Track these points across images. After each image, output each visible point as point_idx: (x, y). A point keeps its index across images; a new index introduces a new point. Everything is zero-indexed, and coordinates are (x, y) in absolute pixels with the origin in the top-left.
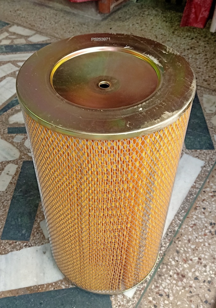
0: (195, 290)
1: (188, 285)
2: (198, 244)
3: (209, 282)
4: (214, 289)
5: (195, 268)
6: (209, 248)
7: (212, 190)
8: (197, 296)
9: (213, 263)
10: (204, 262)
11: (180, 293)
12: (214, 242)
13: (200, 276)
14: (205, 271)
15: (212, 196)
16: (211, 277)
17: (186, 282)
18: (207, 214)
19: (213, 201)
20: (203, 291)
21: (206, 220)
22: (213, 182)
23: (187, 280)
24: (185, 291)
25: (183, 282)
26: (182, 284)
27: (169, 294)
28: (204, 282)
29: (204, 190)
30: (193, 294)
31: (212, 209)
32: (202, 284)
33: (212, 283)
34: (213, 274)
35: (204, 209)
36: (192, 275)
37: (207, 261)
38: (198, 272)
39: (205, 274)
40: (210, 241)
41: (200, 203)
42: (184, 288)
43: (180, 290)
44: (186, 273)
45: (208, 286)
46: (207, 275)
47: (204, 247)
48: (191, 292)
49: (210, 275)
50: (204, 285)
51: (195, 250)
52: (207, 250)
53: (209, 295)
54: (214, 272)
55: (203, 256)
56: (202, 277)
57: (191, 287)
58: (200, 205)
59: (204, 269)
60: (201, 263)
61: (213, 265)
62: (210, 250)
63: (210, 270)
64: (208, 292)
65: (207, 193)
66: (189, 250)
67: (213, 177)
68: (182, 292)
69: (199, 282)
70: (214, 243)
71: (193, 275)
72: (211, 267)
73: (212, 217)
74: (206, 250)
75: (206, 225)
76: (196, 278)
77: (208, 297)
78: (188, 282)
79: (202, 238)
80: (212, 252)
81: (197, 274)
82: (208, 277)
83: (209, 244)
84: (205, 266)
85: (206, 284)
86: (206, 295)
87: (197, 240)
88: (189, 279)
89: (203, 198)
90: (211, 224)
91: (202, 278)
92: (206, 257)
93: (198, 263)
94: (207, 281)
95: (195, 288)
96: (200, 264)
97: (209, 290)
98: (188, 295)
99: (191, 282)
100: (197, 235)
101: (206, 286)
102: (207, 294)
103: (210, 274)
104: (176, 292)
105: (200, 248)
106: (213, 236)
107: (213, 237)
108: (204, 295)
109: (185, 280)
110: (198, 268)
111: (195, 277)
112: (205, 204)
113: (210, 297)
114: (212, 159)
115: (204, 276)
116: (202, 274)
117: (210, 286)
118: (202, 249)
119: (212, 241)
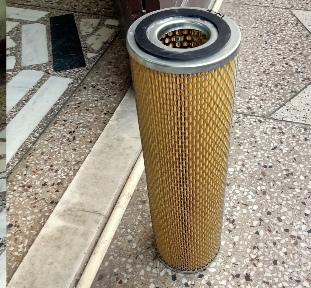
0: (41, 195)
1: (34, 193)
2: (52, 154)
3: (58, 184)
5: (44, 176)
6: (64, 154)
7: (77, 102)
8: (43, 200)
9: (66, 166)
10: (55, 168)
11: (23, 203)
13: (49, 181)
14: (56, 176)
15: (76, 108)
16: (62, 179)
18: (67, 125)
19: (76, 112)
20: (50, 193)
21: (65, 130)
22: (78, 95)
23: (33, 189)
24: (29, 199)
25: (28, 192)
26: (27, 194)
27: (9, 208)
28: (53, 185)
29: (68, 104)
30: (38, 200)
31: (74, 119)
32: (50, 188)
33: (62, 184)
34: (64, 176)
35: (65, 121)
36: (40, 183)
37: (60, 166)
38: (48, 178)
39: (55, 178)
40: (66, 148)
41: (61, 117)
42: (29, 197)
43: (24, 200)
44: (33, 183)
45: (57, 188)
46: (57, 178)
47: (59, 154)
48: (36, 199)
49: (60, 178)
51: (48, 159)
52: (62, 156)
54: (65, 174)
55: (56, 162)
56: (51, 181)
57: (37, 194)
58: (60, 119)
59: (55, 174)
60: (52, 170)
61: (65, 168)
62: (65, 156)
63: (61, 173)
64: (56, 193)
65: (70, 106)
66: (41, 161)
67: (80, 90)
68: (25, 202)
69: (47, 187)
70: (70, 149)
71: (42, 183)
72: (63, 170)
73: (72, 126)
74: (60, 157)
75: (65, 134)
76: (44, 184)
77: (55, 197)
79: (58, 147)
80: (67, 157)
81: (46, 180)
82: (59, 180)
83: (65, 151)
84: (57, 171)
85: (54, 187)
87: (52, 151)
88: (36, 187)
89: (65, 112)
90: (70, 132)
92: (59, 162)
93: (49, 171)
97: (57, 191)
98: (32, 202)
99: (38, 189)
100: (52, 146)
102: (54, 195)
103: (61, 176)
104: (18, 203)
105: (54, 157)
106: (71, 142)
108: (51, 197)
109: (31, 190)
110: (48, 175)
112: (67, 116)
113: (57, 196)
114: (81, 75)
115: (54, 180)
116: (52, 179)
117: (59, 187)
118: (56, 157)
119: (69, 147)
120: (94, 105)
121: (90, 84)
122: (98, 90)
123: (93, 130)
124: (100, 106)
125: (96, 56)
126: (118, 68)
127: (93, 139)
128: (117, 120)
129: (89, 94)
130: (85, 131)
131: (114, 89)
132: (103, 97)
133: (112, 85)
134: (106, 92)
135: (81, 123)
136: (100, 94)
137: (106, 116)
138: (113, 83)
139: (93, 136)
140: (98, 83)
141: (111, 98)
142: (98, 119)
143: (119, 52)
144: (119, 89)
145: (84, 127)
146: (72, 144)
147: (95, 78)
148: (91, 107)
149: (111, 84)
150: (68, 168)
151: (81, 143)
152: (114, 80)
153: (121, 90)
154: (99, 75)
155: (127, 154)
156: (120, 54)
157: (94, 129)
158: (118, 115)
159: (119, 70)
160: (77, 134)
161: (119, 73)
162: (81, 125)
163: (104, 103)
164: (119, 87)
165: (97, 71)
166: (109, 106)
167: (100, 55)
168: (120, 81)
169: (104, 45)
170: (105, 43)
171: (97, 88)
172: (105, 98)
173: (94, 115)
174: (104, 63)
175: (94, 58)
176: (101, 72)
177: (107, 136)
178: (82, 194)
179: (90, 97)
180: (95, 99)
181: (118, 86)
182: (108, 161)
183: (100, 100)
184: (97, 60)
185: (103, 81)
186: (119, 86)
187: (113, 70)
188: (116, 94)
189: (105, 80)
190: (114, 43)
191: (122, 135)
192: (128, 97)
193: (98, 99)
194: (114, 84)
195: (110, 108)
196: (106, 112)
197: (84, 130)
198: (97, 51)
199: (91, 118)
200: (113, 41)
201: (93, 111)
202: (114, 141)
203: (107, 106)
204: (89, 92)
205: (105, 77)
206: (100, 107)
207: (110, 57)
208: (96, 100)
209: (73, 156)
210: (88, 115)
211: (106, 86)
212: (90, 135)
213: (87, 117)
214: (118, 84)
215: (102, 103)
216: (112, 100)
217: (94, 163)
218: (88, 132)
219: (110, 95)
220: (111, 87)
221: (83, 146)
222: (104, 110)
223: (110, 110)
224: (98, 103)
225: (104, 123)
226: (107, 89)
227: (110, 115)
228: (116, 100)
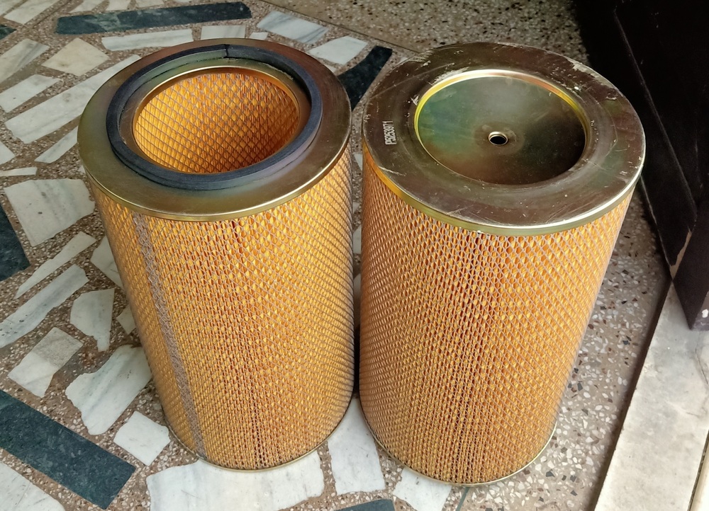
0: (549, 495)
1: (537, 487)
3: (573, 478)
4: (583, 490)
5: (546, 456)
6: (569, 416)
8: (553, 506)
9: (578, 442)
10: (561, 443)
11: (523, 502)
12: (578, 405)
13: (556, 469)
14: (565, 460)
16: (576, 470)
17: (532, 482)
20: (563, 495)
23: (533, 479)
24: (531, 498)
25: (526, 483)
26: (526, 486)
27: (503, 507)
28: (564, 478)
30: (546, 502)
32: (560, 483)
33: (578, 479)
34: (578, 463)
36: (542, 468)
37: (567, 440)
38: (553, 462)
39: (564, 464)
40: (570, 403)
42: (530, 493)
43: (523, 498)
45: (572, 486)
46: (569, 466)
47: (561, 415)
48: (541, 499)
49: (573, 466)
50: (565, 485)
52: (566, 419)
53: (573, 501)
54: (580, 460)
55: (559, 431)
56: (559, 470)
57: (541, 490)
59: (562, 455)
60: (557, 446)
61: (578, 447)
62: (572, 420)
63: (573, 457)
64: (572, 496)
68: (526, 501)
69: (555, 481)
70: (577, 407)
71: (544, 469)
72: (574, 450)
74: (564, 420)
76: (550, 474)
77: (573, 505)
78: (535, 481)
80: (575, 423)
81: (551, 465)
82: (571, 469)
83: (569, 409)
84: (564, 450)
85: (567, 483)
86: (569, 502)
88: (537, 476)
91: (560, 472)
92: (565, 433)
94: (568, 477)
95: (549, 492)
96: (554, 446)
97: (574, 493)
98: (537, 505)
99: (542, 481)
101: (567, 486)
102: (570, 499)
103: (574, 463)
104: (515, 501)
106: (576, 393)
107: (575, 395)
108: (565, 503)
109: (529, 479)
110: (552, 454)
111: (548, 471)
113: (575, 504)
115: (563, 469)
116: (560, 465)
117: (575, 486)
119: (574, 402)
120: (601, 319)
123: (609, 375)
124: (612, 321)
127: (612, 394)
128: (656, 367)
130: (595, 372)
131: (631, 289)
132: (613, 303)
133: (626, 277)
134: (617, 293)
135: (585, 354)
137: (626, 349)
138: (625, 272)
139: (612, 388)
141: (627, 306)
142: (614, 352)
144: (638, 289)
145: (592, 365)
146: (579, 398)
149: (623, 275)
150: (583, 448)
151: (594, 398)
152: (626, 266)
153: (644, 293)
155: (688, 450)
157: (610, 373)
159: (632, 244)
160: (582, 376)
161: (632, 251)
162: (586, 359)
163: (618, 316)
164: (638, 286)
166: (627, 325)
168: (638, 270)
172: (617, 305)
173: (604, 342)
177: (645, 400)
181: (636, 283)
182: (657, 457)
183: (610, 308)
186: (639, 282)
188: (635, 300)
191: (671, 404)
193: (606, 306)
194: (629, 277)
195: (631, 331)
197: (594, 370)
199: (601, 347)
201: (602, 331)
202: (660, 415)
203: (624, 325)
206: (612, 325)
208: (603, 308)
209: (586, 424)
210: (595, 339)
211: (615, 278)
212: (607, 384)
213: (593, 343)
214: (635, 278)
215: (615, 316)
216: (631, 313)
217: (633, 457)
218: (601, 376)
219: (625, 300)
220: (624, 281)
221: (599, 408)
222: (621, 333)
223: (631, 337)
224: (607, 314)
225: (626, 363)
226: (617, 284)
227: (634, 347)
228: (638, 314)
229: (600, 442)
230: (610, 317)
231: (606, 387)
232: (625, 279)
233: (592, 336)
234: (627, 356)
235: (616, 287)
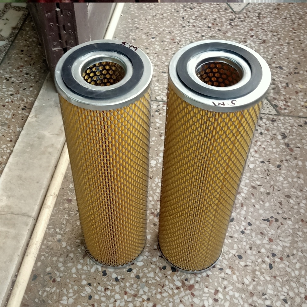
120: (10, 101)
121: (3, 77)
122: (12, 83)
123: (12, 128)
124: (17, 100)
125: (7, 44)
126: (30, 56)
127: (12, 137)
128: (36, 116)
129: (4, 89)
130: (3, 129)
131: (29, 81)
132: (18, 91)
133: (27, 76)
134: (21, 85)
136: (15, 87)
137: (23, 112)
138: (27, 74)
139: (12, 134)
140: (12, 75)
141: (27, 91)
142: (16, 115)
143: (29, 38)
144: (34, 81)
145: (2, 125)
147: (8, 70)
148: (7, 102)
149: (25, 76)
151: (2, 142)
152: (28, 71)
153: (36, 82)
154: (12, 65)
155: (50, 153)
156: (31, 40)
157: (13, 127)
158: (36, 111)
159: (32, 59)
161: (32, 63)
163: (20, 97)
164: (33, 79)
165: (9, 62)
166: (25, 100)
167: (11, 43)
168: (34, 71)
169: (13, 31)
170: (14, 28)
171: (11, 81)
172: (20, 91)
173: (11, 112)
174: (15, 51)
175: (5, 47)
176: (13, 62)
177: (27, 134)
178: (9, 197)
179: (5, 91)
180: (10, 93)
181: (32, 78)
182: (31, 161)
183: (16, 94)
184: (8, 48)
185: (16, 72)
186: (34, 77)
187: (26, 59)
188: (31, 87)
189: (18, 71)
190: (23, 28)
191: (42, 132)
192: (44, 91)
193: (14, 93)
194: (29, 76)
195: (27, 103)
196: (23, 107)
197: (3, 128)
198: (7, 38)
199: (8, 114)
200: (22, 25)
201: (10, 107)
202: (35, 139)
203: (23, 100)
204: (4, 85)
205: (18, 68)
206: (16, 102)
207: (21, 44)
208: (12, 95)
210: (6, 112)
211: (21, 78)
212: (10, 133)
213: (4, 114)
214: (32, 75)
215: (19, 98)
216: (28, 93)
217: (17, 164)
218: (7, 130)
219: (25, 88)
220: (26, 79)
221: (4, 146)
222: (22, 105)
223: (27, 105)
224: (14, 97)
225: (23, 119)
226: (22, 81)
227: (28, 110)
228: (32, 93)
229: (3, 163)
230: (16, 98)
231: (10, 135)
232: (26, 78)
233: (4, 111)
234: (23, 116)
235: (21, 82)
